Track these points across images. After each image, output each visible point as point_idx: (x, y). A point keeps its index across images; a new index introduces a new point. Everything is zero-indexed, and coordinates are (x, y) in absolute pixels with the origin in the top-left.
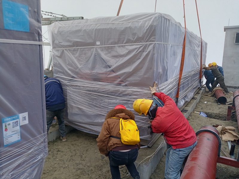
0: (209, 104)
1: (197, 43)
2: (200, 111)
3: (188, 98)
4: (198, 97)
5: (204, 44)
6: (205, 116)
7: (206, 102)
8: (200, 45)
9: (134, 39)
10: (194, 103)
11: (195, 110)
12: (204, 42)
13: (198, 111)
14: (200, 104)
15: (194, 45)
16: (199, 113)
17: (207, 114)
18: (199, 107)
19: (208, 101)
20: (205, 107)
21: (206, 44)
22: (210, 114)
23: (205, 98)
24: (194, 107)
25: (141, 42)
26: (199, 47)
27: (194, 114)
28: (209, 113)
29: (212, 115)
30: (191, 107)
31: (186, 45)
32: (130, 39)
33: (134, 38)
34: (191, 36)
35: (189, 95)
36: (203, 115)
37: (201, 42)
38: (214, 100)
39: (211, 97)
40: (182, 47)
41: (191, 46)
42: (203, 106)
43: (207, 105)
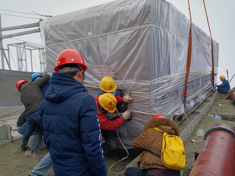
0: (224, 106)
1: (206, 41)
2: (214, 114)
3: (199, 99)
4: (212, 99)
5: (215, 44)
6: (220, 119)
7: (220, 105)
8: (210, 43)
9: (126, 24)
10: (206, 106)
11: (209, 112)
12: (216, 42)
13: (212, 113)
14: (214, 107)
15: (203, 42)
16: (214, 116)
17: (223, 116)
18: (213, 109)
19: (223, 104)
20: (220, 109)
21: (218, 45)
22: (226, 116)
23: (220, 100)
24: (207, 110)
25: (134, 26)
26: (209, 45)
27: (207, 117)
28: (224, 115)
29: (228, 117)
30: (204, 109)
31: (192, 39)
32: (123, 24)
33: (127, 22)
34: (198, 30)
35: (200, 96)
36: (218, 117)
37: (211, 40)
38: (229, 102)
39: (226, 100)
40: (188, 40)
41: (200, 42)
42: (218, 109)
43: (222, 108)
